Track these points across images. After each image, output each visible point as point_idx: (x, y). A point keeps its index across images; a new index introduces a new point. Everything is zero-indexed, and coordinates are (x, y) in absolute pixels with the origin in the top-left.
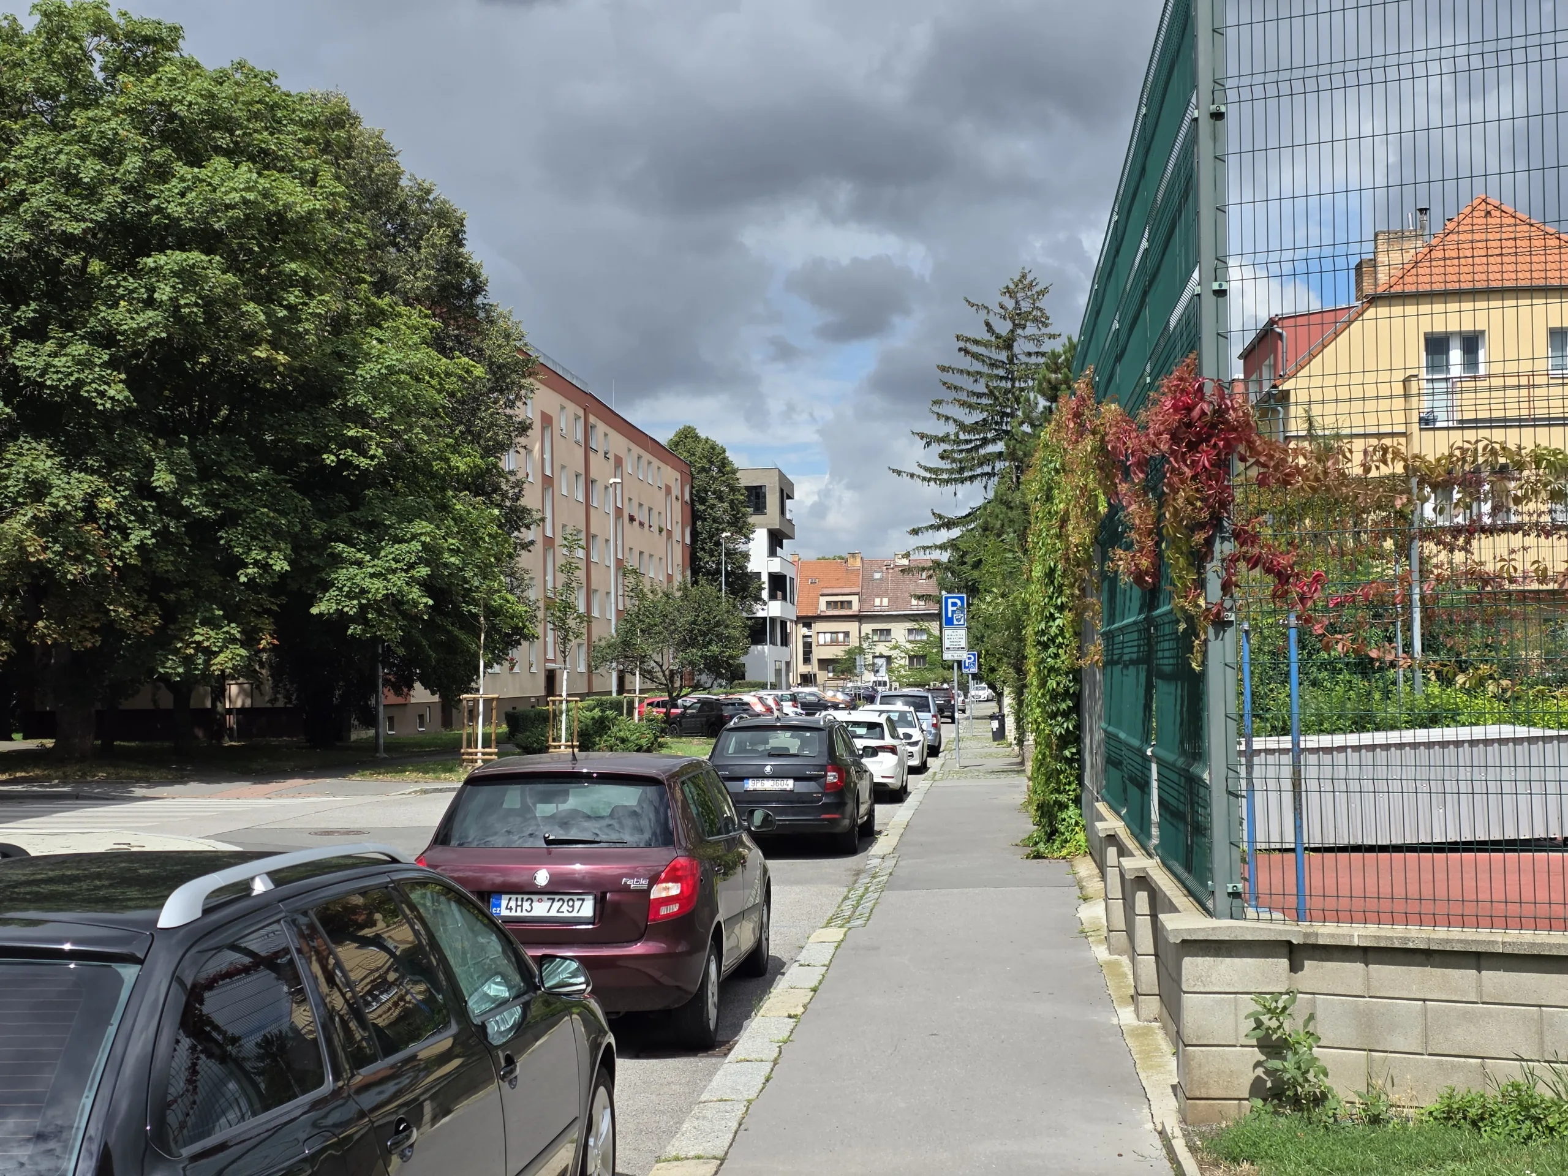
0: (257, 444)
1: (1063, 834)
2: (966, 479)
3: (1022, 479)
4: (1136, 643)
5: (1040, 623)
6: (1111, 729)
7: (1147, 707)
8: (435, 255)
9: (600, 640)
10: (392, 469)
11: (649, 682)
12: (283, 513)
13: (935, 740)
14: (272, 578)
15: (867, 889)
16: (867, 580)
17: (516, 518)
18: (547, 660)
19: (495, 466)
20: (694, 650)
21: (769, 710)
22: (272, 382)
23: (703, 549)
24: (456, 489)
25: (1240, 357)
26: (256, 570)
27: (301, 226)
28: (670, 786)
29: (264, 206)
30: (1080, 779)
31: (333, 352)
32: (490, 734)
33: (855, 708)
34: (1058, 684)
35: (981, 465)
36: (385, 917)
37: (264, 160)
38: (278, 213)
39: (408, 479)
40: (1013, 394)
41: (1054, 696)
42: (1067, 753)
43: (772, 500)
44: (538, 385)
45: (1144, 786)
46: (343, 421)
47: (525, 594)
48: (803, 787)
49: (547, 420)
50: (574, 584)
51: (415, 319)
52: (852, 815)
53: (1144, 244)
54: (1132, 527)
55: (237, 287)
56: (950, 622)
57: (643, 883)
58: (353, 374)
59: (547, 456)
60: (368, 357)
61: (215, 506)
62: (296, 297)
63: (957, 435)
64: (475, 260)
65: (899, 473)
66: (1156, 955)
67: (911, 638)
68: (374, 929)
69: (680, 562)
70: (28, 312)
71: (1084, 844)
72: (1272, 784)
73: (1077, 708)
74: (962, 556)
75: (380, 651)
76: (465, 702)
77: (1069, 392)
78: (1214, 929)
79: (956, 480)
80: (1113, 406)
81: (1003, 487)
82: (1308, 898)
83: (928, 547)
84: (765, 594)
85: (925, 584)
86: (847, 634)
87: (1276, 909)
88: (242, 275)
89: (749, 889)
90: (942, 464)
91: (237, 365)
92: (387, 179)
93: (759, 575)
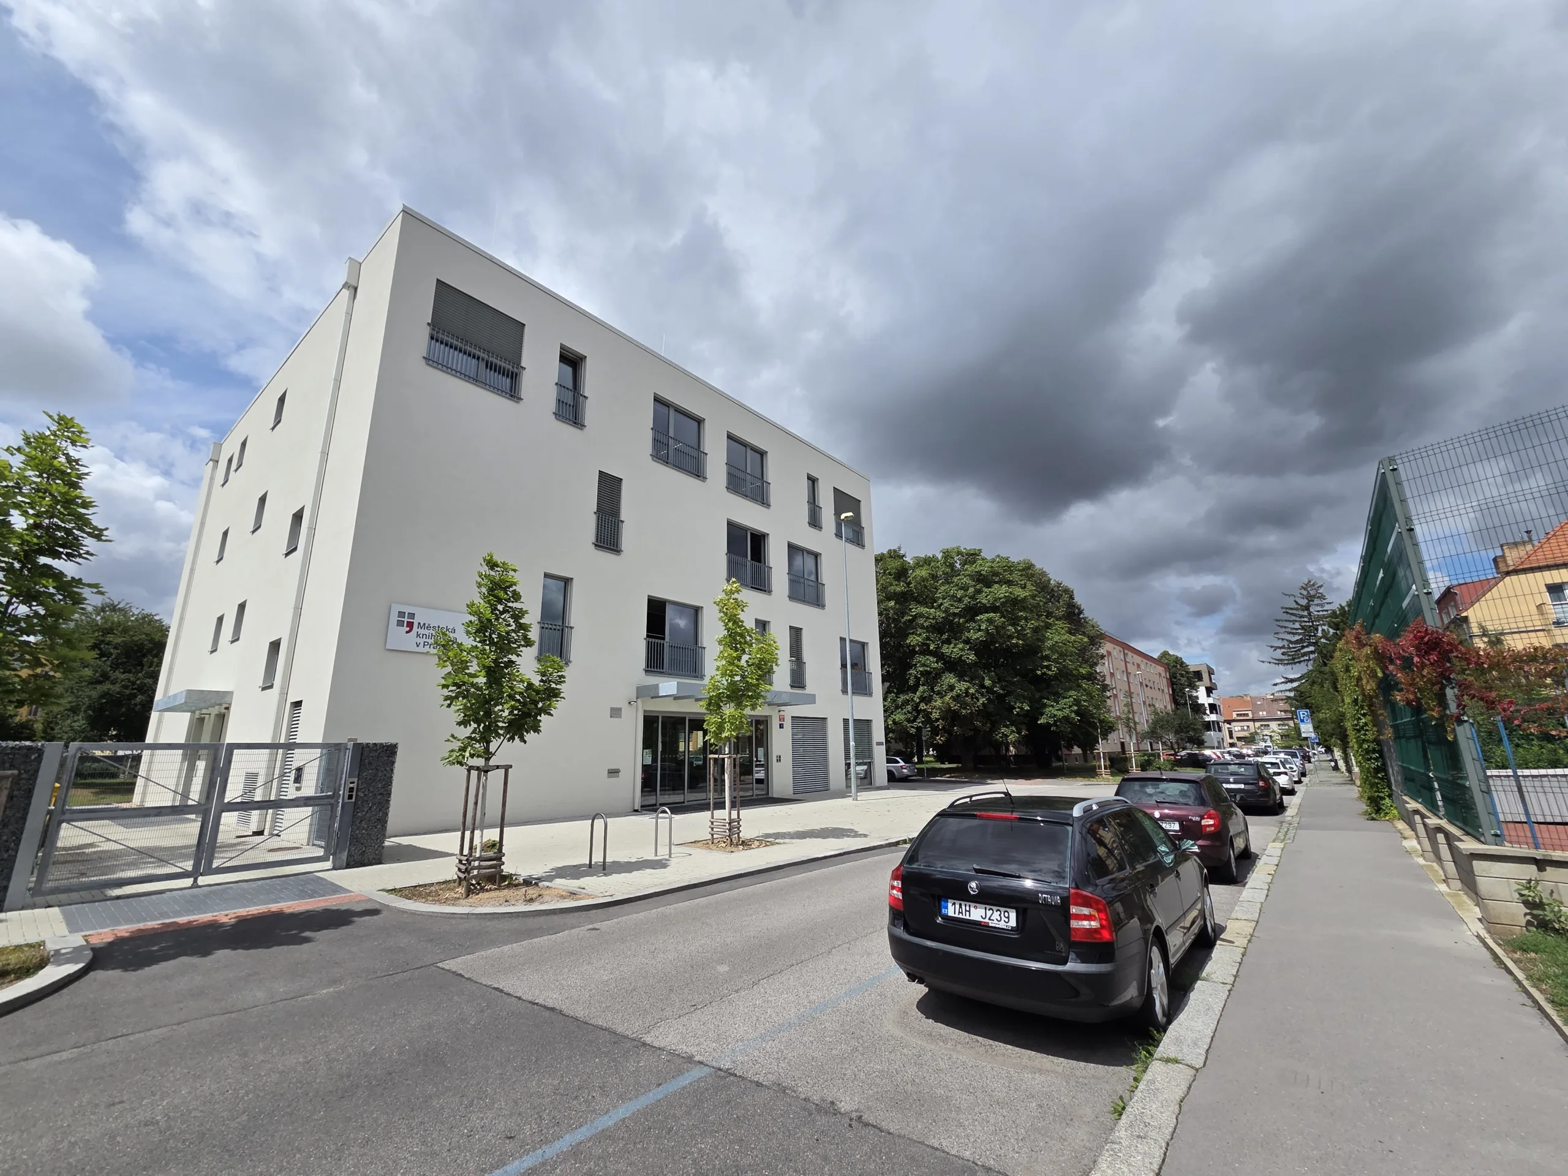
0: (1015, 670)
1: (1385, 810)
2: (1296, 663)
3: (1329, 662)
4: (1412, 729)
5: (1352, 721)
6: (1404, 765)
7: (1425, 756)
8: (1065, 604)
9: (1141, 731)
10: (1060, 674)
11: (1165, 746)
12: (1025, 691)
13: (1303, 770)
14: (1024, 712)
15: (1288, 829)
16: (1254, 704)
17: (1105, 688)
18: (1120, 738)
19: (1094, 671)
20: (1182, 734)
21: (1219, 757)
22: (1018, 650)
23: (1178, 696)
24: (1082, 679)
26: (1019, 709)
27: (1022, 601)
28: (1196, 784)
29: (1011, 597)
30: (1390, 787)
33: (1261, 756)
34: (1369, 746)
35: (1303, 656)
37: (1009, 583)
38: (1015, 599)
39: (1066, 677)
40: (1314, 627)
41: (1367, 751)
42: (1380, 775)
43: (1205, 676)
44: (1106, 642)
45: (1432, 790)
46: (1042, 660)
47: (1111, 715)
48: (1248, 787)
49: (1110, 653)
51: (1062, 625)
52: (1274, 799)
54: (1401, 683)
55: (1005, 622)
56: (1301, 721)
57: (1198, 819)
58: (1044, 645)
59: (1111, 665)
60: (1049, 639)
61: (1004, 690)
62: (1023, 623)
63: (1289, 645)
64: (1079, 603)
66: (1454, 861)
67: (1282, 728)
69: (1169, 701)
70: (945, 636)
71: (1398, 815)
73: (1382, 756)
74: (1301, 694)
75: (1062, 736)
76: (1095, 753)
77: (1348, 628)
78: (1487, 850)
79: (1291, 663)
80: (1378, 635)
81: (1317, 666)
83: (1283, 691)
84: (1208, 712)
85: (1284, 706)
86: (1249, 727)
87: (1522, 843)
88: (1006, 618)
89: (1239, 825)
90: (1283, 657)
91: (1007, 645)
92: (1046, 582)
93: (1204, 704)
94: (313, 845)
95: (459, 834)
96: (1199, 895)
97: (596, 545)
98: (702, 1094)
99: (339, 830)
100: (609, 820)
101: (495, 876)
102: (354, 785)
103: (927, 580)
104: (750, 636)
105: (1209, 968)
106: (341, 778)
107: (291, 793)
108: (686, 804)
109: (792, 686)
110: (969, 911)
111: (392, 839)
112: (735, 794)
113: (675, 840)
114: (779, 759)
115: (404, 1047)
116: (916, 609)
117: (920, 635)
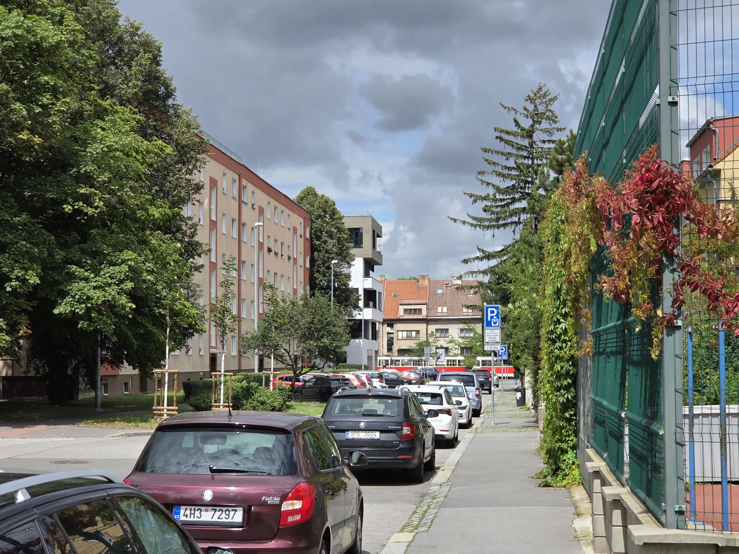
0: (19, 198)
1: (564, 470)
2: (501, 226)
3: (539, 226)
4: (615, 340)
5: (550, 325)
6: (597, 399)
7: (622, 385)
8: (141, 72)
9: (247, 334)
10: (110, 216)
11: (280, 363)
12: (36, 245)
13: (478, 405)
14: (28, 288)
15: (429, 506)
16: (432, 293)
18: (211, 347)
19: (178, 214)
20: (312, 342)
22: (31, 156)
23: (318, 271)
24: (152, 229)
25: (687, 146)
26: (17, 283)
27: (52, 51)
28: (295, 434)
29: (27, 37)
30: (576, 433)
31: (72, 136)
32: (173, 397)
33: (423, 383)
34: (562, 368)
35: (511, 216)
36: (102, 519)
37: (28, 7)
38: (36, 43)
39: (120, 223)
40: (533, 168)
41: (559, 376)
42: (567, 415)
43: (367, 238)
44: (208, 159)
45: (619, 438)
46: (77, 183)
47: (197, 301)
48: (386, 437)
49: (214, 183)
50: (230, 295)
51: (127, 115)
52: (420, 456)
53: (622, 70)
54: (613, 261)
55: (8, 92)
56: (489, 324)
57: (277, 500)
58: (85, 151)
59: (213, 207)
62: (48, 99)
63: (494, 195)
64: (168, 75)
65: (455, 220)
66: (626, 553)
67: (463, 335)
68: (95, 527)
69: (303, 281)
71: (578, 478)
72: (706, 438)
73: (575, 384)
74: (498, 279)
75: (99, 339)
76: (156, 375)
77: (570, 167)
78: (665, 536)
79: (494, 226)
80: (601, 179)
81: (526, 232)
82: (729, 515)
83: (475, 272)
84: (361, 304)
85: (473, 298)
86: (418, 332)
87: (708, 523)
88: (12, 84)
90: (485, 215)
91: (8, 144)
92: (110, 20)
93: (357, 290)
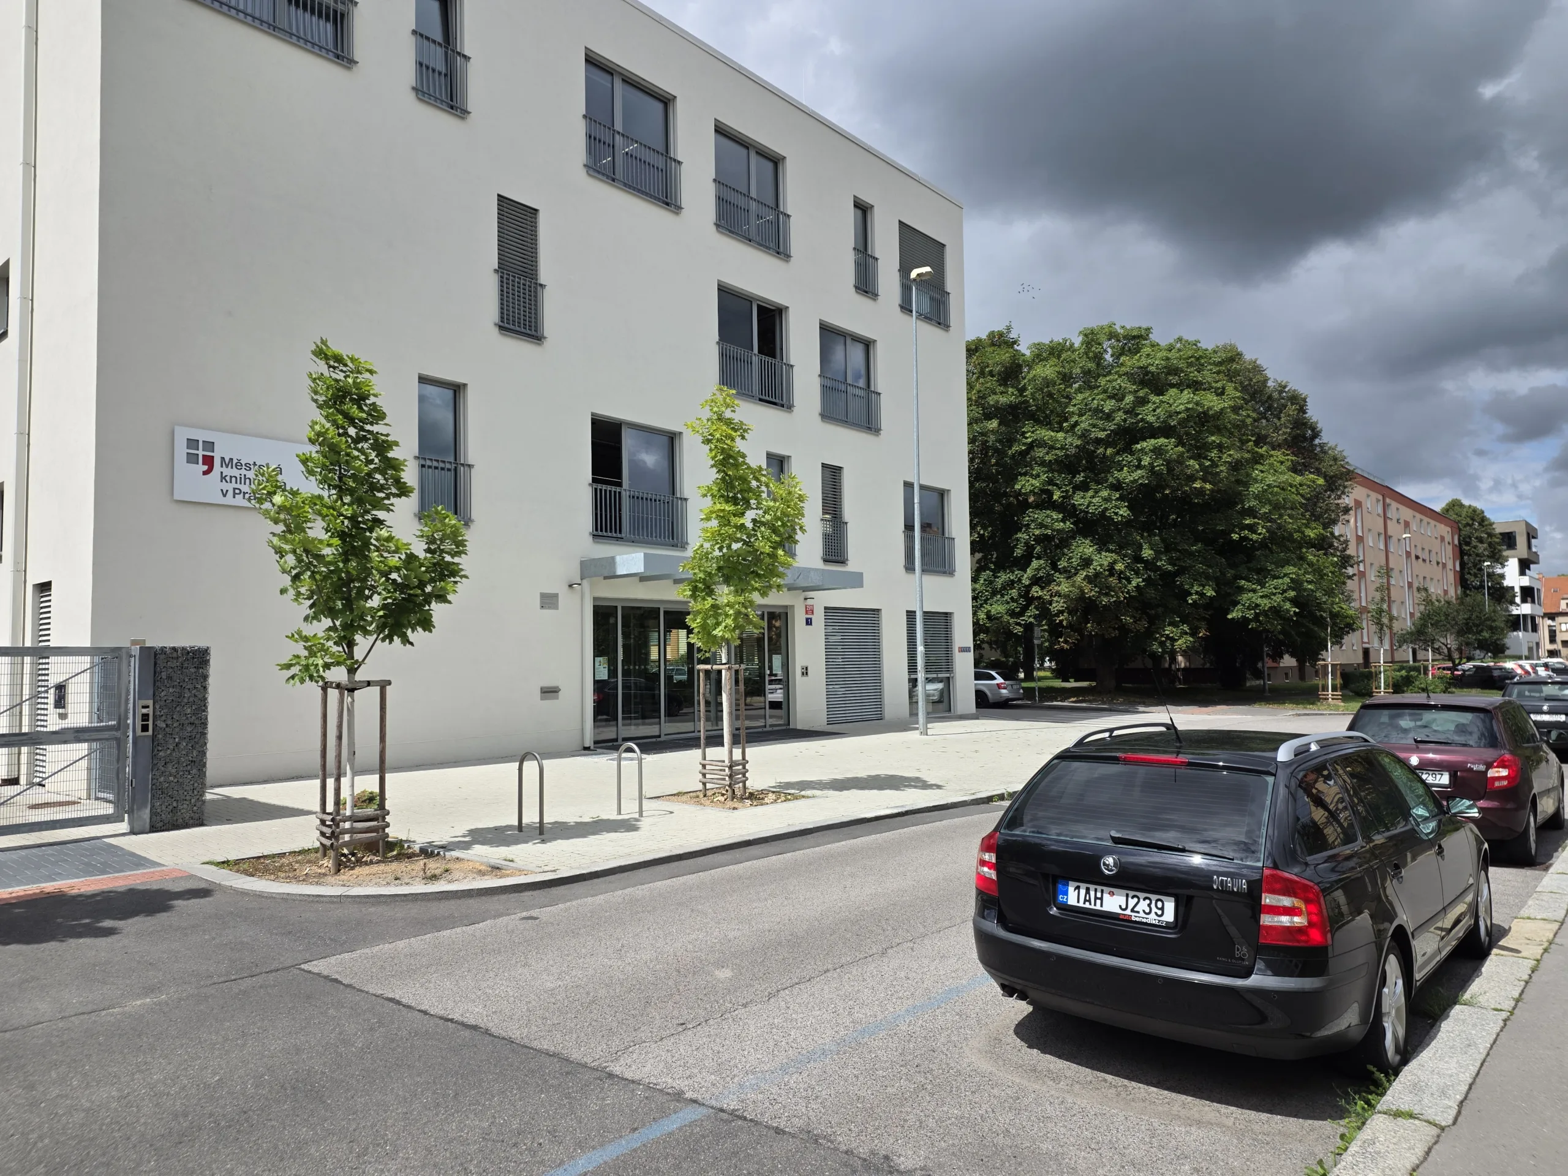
0: (1194, 532)
8: (1289, 421)
9: (1400, 630)
10: (1271, 539)
11: (1438, 655)
12: (1210, 566)
14: (1206, 599)
17: (1346, 561)
18: (1363, 643)
19: (1331, 533)
20: (1470, 636)
21: (1527, 672)
22: (1203, 499)
23: (1469, 573)
24: (1308, 548)
26: (1197, 596)
27: (1217, 417)
29: (1197, 409)
31: (1236, 480)
37: (1196, 386)
38: (1204, 413)
39: (1280, 544)
43: (1521, 541)
44: (1355, 485)
46: (1242, 516)
47: (1351, 604)
49: (1359, 504)
51: (1282, 458)
55: (1183, 453)
57: (1482, 768)
58: (1247, 490)
59: (1359, 524)
60: (1256, 481)
61: (1174, 565)
62: (1215, 454)
64: (1314, 419)
69: (1453, 582)
70: (1080, 478)
75: (1266, 637)
76: (1317, 666)
84: (1518, 600)
88: (1186, 447)
89: (1550, 777)
91: (1184, 492)
92: (1260, 384)
93: (1513, 588)
94: (97, 799)
95: (317, 783)
96: (1471, 881)
97: (500, 327)
98: (697, 1141)
99: (134, 776)
100: (545, 762)
101: (377, 842)
102: (150, 711)
103: (1054, 384)
104: (758, 480)
105: (1475, 987)
106: (127, 700)
107: (53, 723)
108: (663, 738)
109: (826, 561)
110: (1101, 899)
111: (217, 790)
112: (738, 724)
113: (648, 791)
114: (805, 672)
115: (262, 1076)
116: (1033, 433)
117: (1038, 476)
